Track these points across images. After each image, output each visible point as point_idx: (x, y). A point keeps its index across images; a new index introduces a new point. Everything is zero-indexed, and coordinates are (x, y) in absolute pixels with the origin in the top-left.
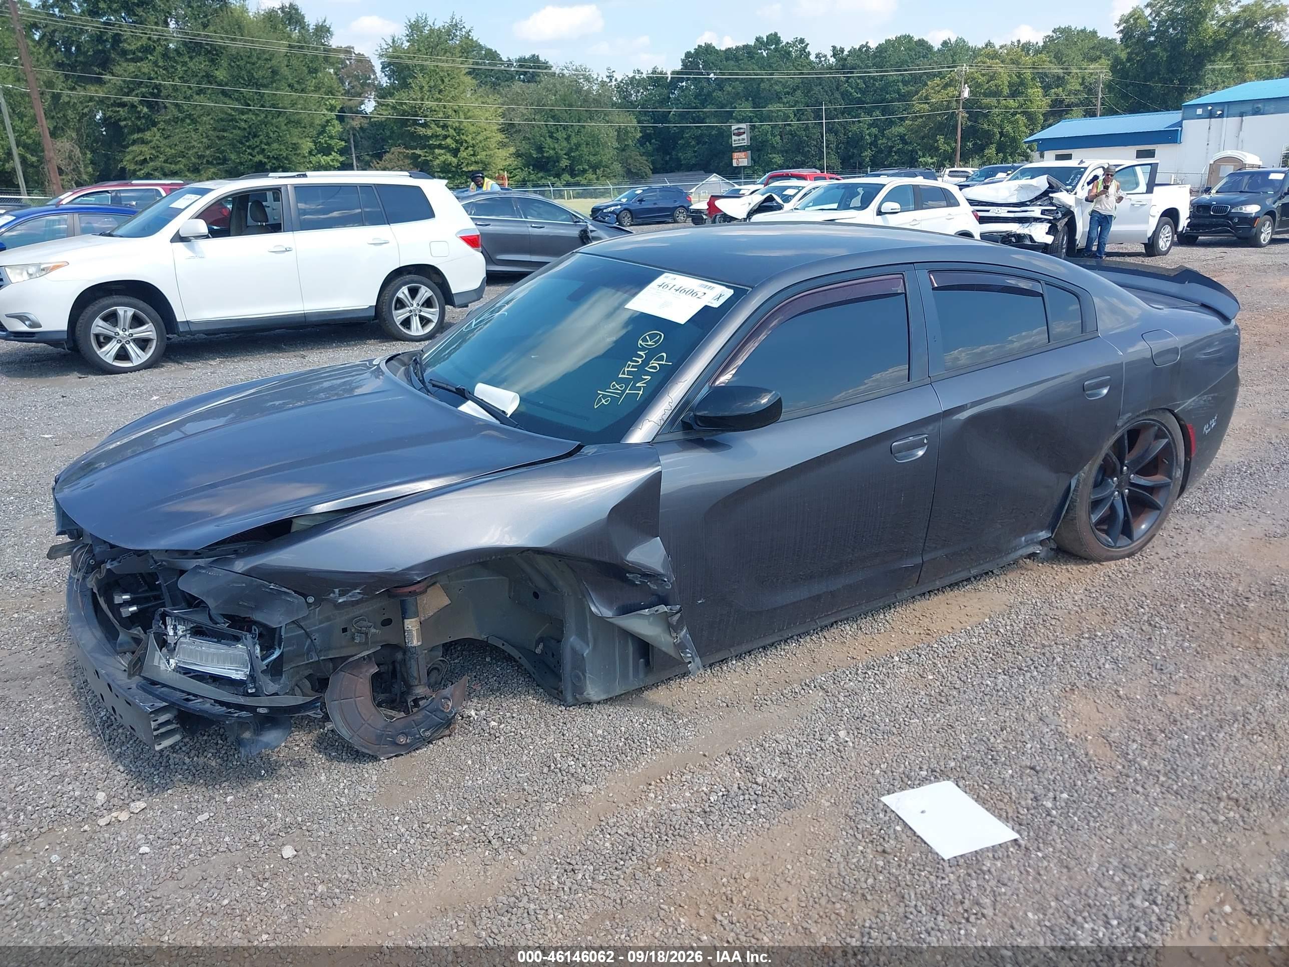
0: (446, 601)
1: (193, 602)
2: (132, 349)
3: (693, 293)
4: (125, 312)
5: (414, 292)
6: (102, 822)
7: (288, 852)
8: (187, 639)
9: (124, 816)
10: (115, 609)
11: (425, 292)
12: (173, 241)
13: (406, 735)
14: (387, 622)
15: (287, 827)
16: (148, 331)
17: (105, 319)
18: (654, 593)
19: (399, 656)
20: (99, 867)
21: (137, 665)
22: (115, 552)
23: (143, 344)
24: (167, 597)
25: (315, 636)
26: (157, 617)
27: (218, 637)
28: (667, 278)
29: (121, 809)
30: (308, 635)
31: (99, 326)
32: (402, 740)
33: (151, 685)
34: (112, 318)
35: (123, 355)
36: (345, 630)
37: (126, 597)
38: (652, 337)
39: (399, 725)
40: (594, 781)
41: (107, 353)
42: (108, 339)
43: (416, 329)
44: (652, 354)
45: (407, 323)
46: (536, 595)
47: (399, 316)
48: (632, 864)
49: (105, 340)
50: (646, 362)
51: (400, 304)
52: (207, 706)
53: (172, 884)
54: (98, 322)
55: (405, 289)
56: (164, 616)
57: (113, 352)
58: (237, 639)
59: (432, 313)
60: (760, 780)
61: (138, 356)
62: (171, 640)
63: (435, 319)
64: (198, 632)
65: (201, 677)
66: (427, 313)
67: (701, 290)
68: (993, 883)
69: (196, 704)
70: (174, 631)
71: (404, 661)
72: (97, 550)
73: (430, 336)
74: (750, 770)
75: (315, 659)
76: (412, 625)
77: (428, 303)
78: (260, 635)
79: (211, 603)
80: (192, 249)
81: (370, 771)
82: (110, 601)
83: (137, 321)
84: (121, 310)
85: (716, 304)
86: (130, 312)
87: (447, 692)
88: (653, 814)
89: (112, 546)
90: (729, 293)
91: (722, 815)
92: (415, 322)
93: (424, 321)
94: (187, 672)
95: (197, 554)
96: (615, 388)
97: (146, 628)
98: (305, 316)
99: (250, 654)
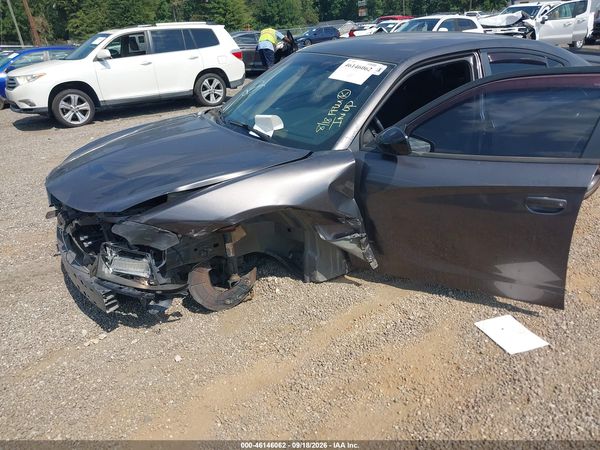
0: (245, 234)
1: (119, 240)
2: (79, 115)
3: (365, 68)
4: (74, 97)
5: (211, 82)
6: (86, 344)
7: (178, 358)
8: (118, 257)
9: (96, 341)
10: (81, 243)
11: (216, 82)
12: (94, 61)
13: (230, 299)
14: (216, 245)
15: (176, 346)
16: (85, 106)
17: (65, 101)
18: (352, 227)
19: (224, 262)
20: (86, 367)
21: (95, 272)
22: (79, 215)
23: (84, 112)
24: (106, 236)
25: (181, 253)
26: (102, 247)
27: (134, 256)
28: (350, 61)
29: (95, 337)
30: (178, 253)
31: (63, 105)
32: (228, 302)
33: (101, 281)
34: (68, 100)
35: (75, 118)
36: (196, 250)
37: (86, 237)
38: (345, 93)
39: (226, 294)
40: (327, 319)
41: (68, 117)
42: (68, 111)
43: (213, 100)
44: (345, 101)
45: (208, 97)
46: (289, 230)
47: (205, 94)
48: (351, 362)
49: (65, 111)
50: (342, 107)
51: (205, 88)
52: (131, 291)
53: (123, 375)
54: (62, 102)
55: (206, 81)
56: (105, 246)
57: (70, 117)
58: (143, 257)
59: (220, 92)
60: (412, 317)
61: (83, 119)
62: (109, 258)
63: (222, 95)
64: (122, 254)
65: (126, 276)
66: (217, 92)
67: (369, 67)
68: (541, 369)
69: (125, 290)
70: (111, 254)
71: (226, 265)
72: (69, 214)
73: (220, 104)
74: (405, 312)
75: (181, 264)
76: (229, 246)
77: (218, 87)
78: (155, 254)
79: (129, 239)
80: (103, 64)
81: (214, 317)
82: (78, 240)
83: (80, 101)
84: (72, 96)
85: (378, 74)
86: (77, 97)
87: (247, 276)
88: (359, 335)
89: (77, 211)
90: (385, 67)
91: (394, 336)
92: (212, 97)
93: (217, 96)
94: (118, 274)
95: (120, 214)
96: (327, 121)
97: (97, 252)
98: (160, 96)
99: (150, 264)
